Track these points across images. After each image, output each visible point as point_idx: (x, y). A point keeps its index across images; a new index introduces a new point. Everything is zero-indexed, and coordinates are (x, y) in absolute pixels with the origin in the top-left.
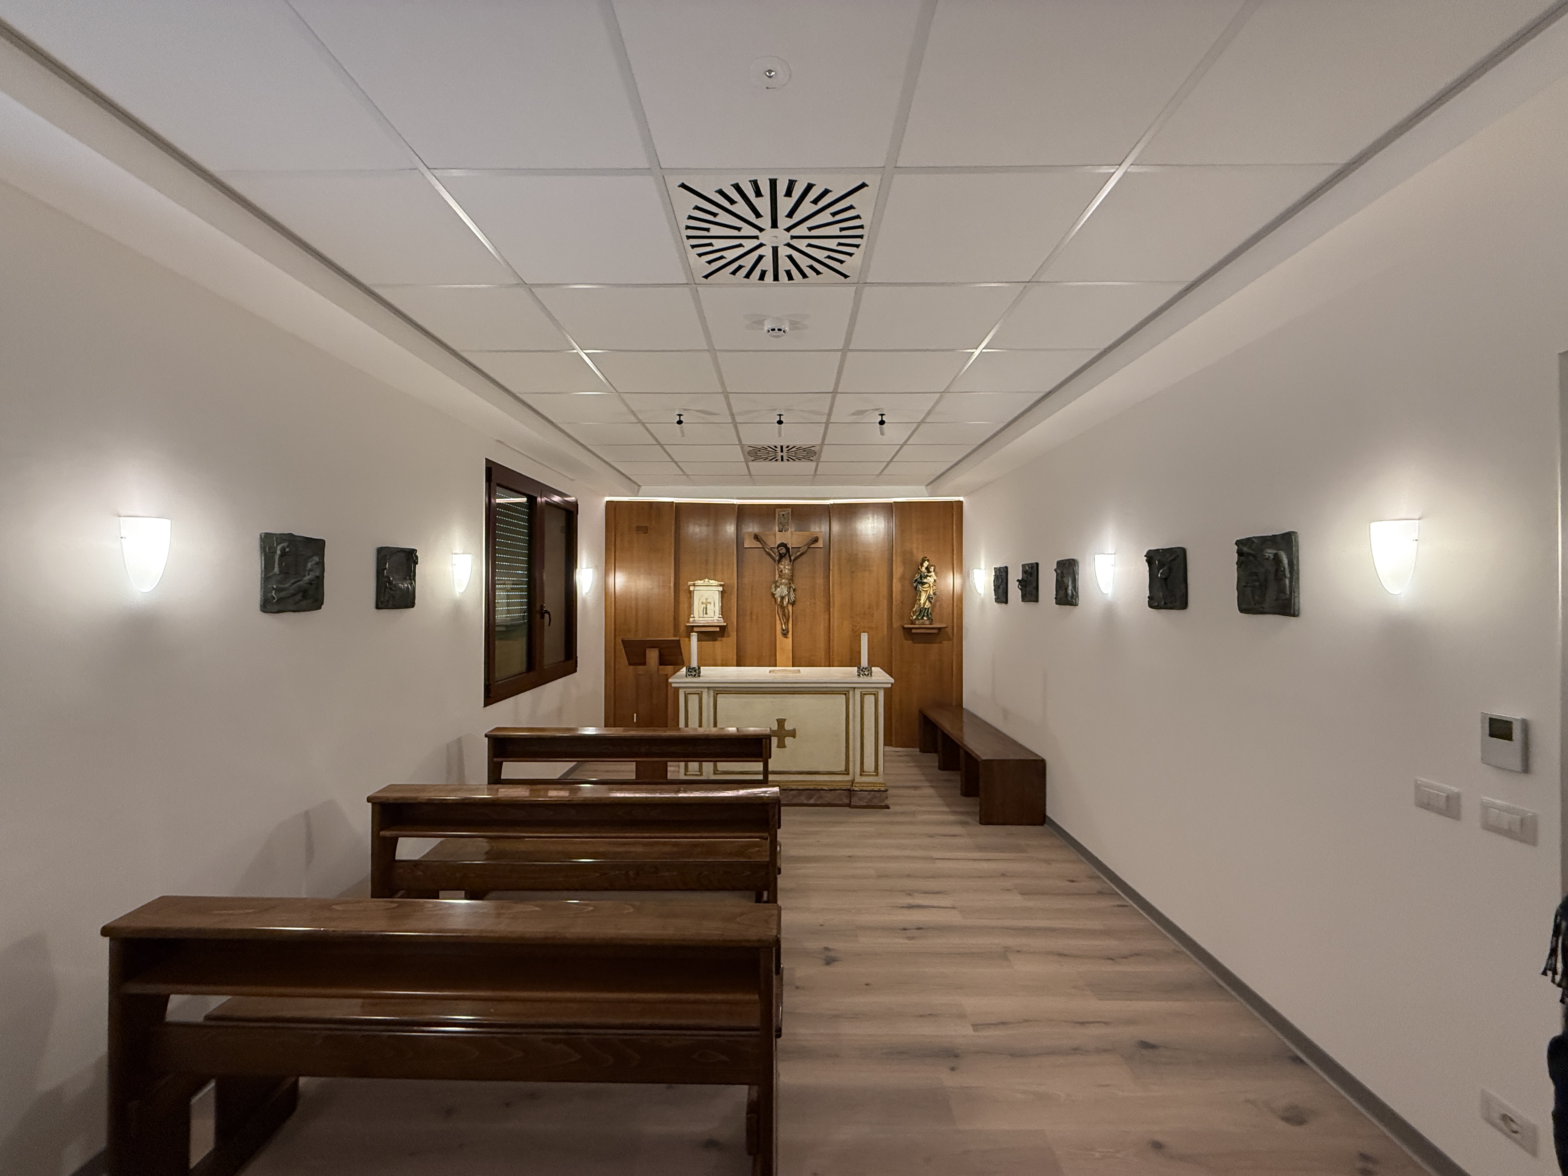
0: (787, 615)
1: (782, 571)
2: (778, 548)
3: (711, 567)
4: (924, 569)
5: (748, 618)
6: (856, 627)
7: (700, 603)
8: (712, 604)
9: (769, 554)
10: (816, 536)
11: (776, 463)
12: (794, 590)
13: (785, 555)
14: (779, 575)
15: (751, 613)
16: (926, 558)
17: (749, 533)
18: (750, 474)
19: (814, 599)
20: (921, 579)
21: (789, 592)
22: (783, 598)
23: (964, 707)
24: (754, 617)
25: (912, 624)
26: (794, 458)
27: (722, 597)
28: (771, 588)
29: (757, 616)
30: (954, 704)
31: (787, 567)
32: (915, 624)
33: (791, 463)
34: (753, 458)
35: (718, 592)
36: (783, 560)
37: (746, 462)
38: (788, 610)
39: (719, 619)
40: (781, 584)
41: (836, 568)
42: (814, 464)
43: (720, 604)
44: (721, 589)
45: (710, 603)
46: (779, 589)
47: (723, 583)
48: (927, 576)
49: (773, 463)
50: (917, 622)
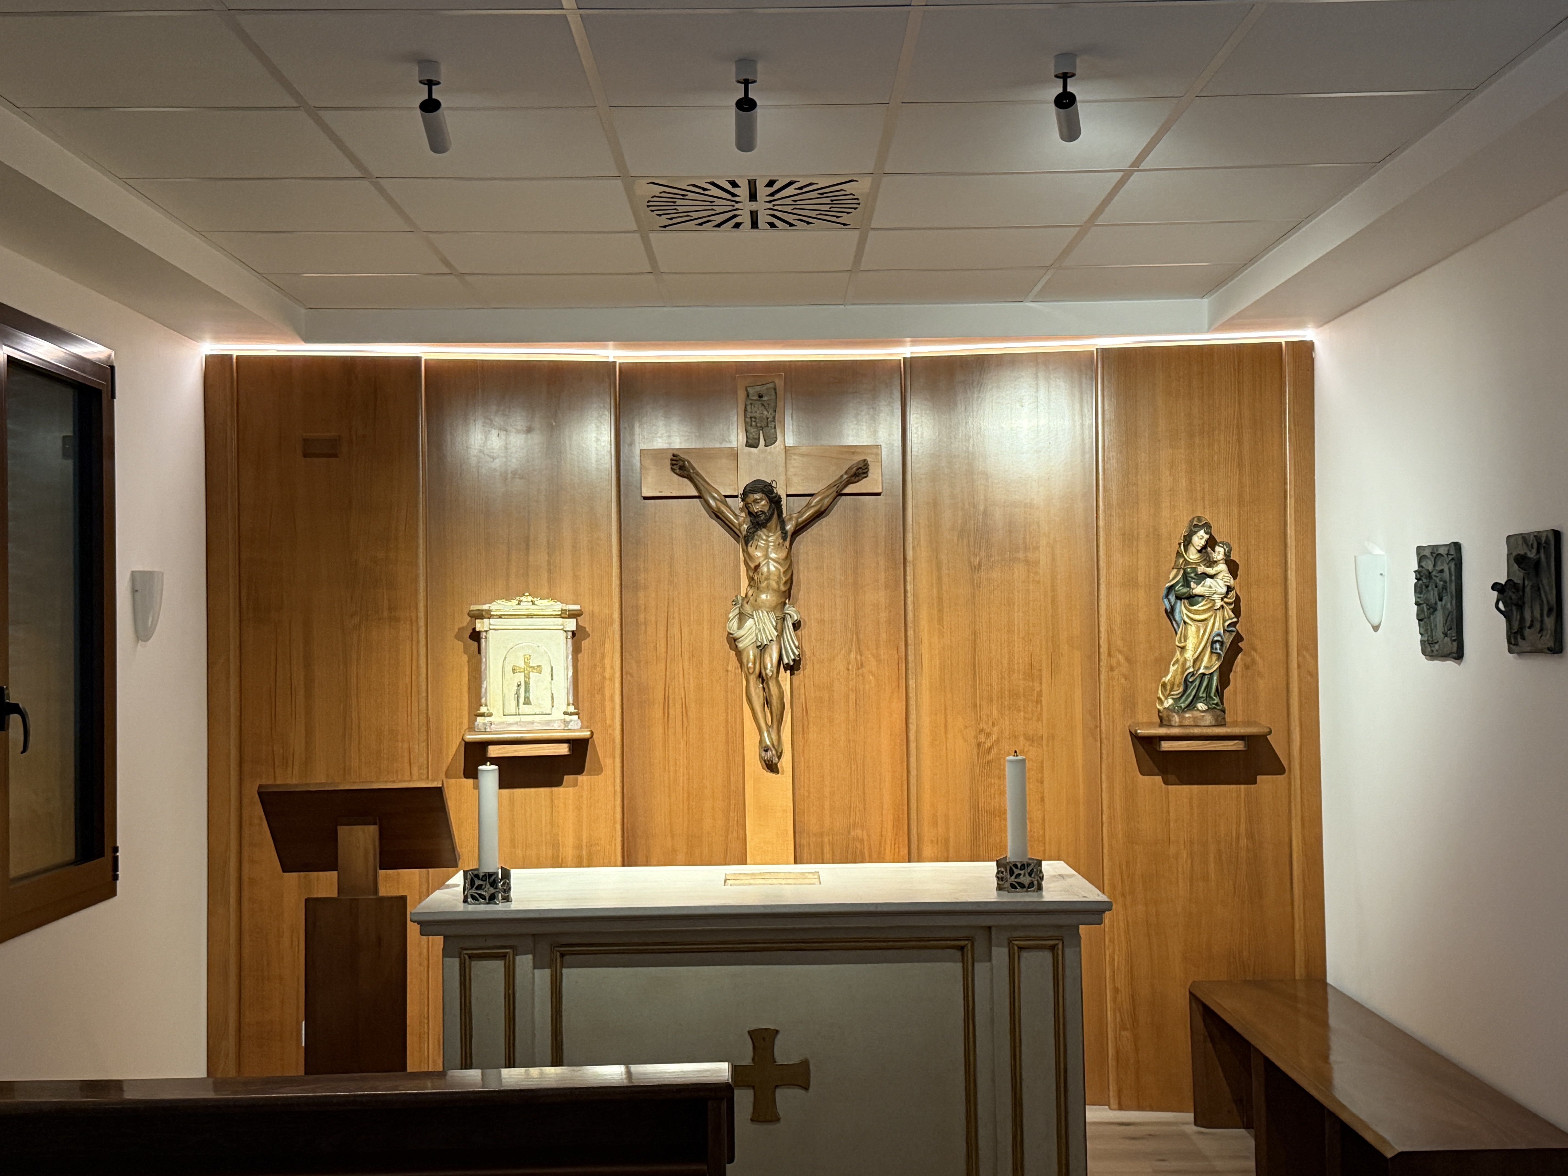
0: (775, 701)
1: (757, 567)
2: (745, 494)
3: (540, 558)
4: (1193, 555)
5: (657, 712)
6: (988, 735)
7: (509, 669)
8: (546, 670)
9: (717, 516)
10: (861, 458)
11: (736, 233)
12: (797, 626)
13: (769, 519)
14: (751, 579)
15: (666, 699)
16: (1199, 519)
17: (657, 454)
18: (655, 270)
19: (860, 652)
20: (1187, 584)
21: (780, 635)
22: (762, 649)
23: (1329, 980)
24: (676, 711)
25: (1162, 724)
26: (790, 218)
27: (577, 650)
28: (728, 619)
29: (685, 708)
30: (1299, 972)
31: (773, 555)
32: (1170, 726)
33: (783, 233)
34: (664, 220)
35: (562, 635)
36: (762, 533)
37: (643, 232)
38: (779, 686)
39: (568, 718)
40: (756, 608)
41: (924, 553)
42: (852, 236)
43: (570, 673)
44: (571, 624)
45: (539, 669)
46: (750, 623)
47: (577, 607)
48: (1206, 575)
49: (727, 233)
50: (1176, 719)
